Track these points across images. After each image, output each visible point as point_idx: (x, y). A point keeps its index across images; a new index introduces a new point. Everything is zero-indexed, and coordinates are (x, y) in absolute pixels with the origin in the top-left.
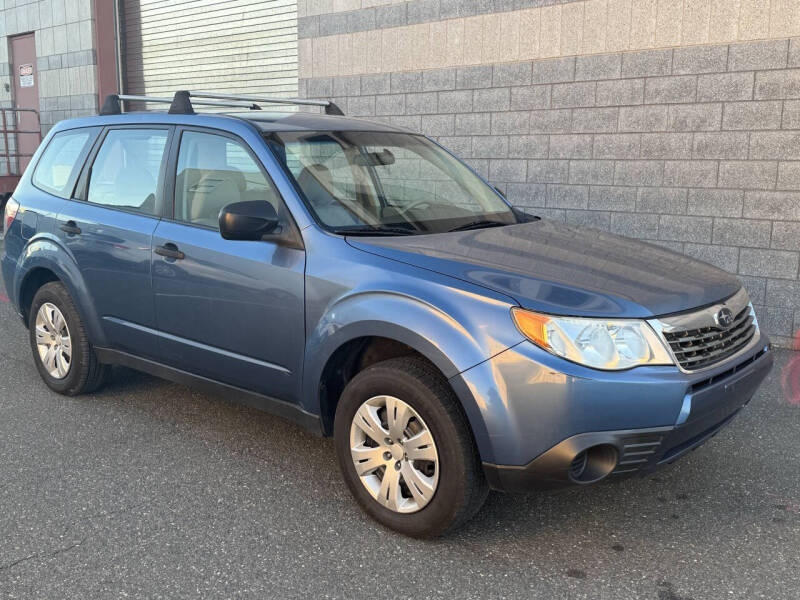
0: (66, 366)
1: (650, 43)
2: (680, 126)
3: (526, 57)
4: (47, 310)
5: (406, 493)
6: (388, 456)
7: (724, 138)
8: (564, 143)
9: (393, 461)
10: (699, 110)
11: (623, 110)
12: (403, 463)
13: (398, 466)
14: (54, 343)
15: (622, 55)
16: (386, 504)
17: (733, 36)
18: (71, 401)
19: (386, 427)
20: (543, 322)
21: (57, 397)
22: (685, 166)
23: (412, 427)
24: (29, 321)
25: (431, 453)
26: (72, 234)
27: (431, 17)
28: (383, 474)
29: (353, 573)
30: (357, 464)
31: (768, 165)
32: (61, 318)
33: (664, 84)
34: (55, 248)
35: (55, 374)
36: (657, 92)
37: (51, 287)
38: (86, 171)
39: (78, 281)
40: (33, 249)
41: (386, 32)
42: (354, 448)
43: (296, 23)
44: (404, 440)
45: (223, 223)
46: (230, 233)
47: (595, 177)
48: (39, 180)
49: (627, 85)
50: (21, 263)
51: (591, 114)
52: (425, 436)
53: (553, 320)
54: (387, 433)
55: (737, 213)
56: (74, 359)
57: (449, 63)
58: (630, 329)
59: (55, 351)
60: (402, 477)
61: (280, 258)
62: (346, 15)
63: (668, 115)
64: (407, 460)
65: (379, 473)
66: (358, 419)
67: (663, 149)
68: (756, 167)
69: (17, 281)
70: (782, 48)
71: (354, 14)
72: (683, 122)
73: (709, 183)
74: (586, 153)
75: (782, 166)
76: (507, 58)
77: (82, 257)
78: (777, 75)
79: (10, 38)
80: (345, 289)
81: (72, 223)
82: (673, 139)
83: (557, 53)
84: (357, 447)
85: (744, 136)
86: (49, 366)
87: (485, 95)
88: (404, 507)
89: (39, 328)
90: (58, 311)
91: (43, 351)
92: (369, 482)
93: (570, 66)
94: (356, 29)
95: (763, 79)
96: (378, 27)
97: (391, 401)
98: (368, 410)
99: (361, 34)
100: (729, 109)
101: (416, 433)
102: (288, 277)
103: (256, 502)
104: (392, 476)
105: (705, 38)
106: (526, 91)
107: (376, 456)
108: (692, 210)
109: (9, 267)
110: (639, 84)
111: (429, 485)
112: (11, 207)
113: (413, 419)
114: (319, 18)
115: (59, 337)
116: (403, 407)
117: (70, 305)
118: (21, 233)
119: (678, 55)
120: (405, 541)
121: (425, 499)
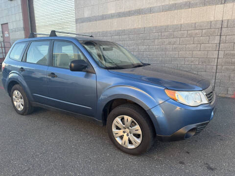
0: (22, 107)
1: (162, 24)
2: (170, 43)
3: (132, 27)
4: (16, 92)
5: (130, 142)
6: (124, 132)
7: (180, 46)
8: (142, 48)
9: (126, 134)
10: (174, 40)
11: (156, 40)
12: (129, 134)
13: (128, 135)
14: (18, 101)
15: (156, 27)
16: (124, 146)
17: (182, 22)
18: (24, 117)
19: (124, 124)
20: (175, 93)
21: (20, 116)
22: (171, 53)
23: (133, 124)
24: (11, 95)
25: (140, 132)
26: (22, 71)
27: (109, 18)
28: (123, 138)
29: (120, 170)
30: (114, 134)
31: (190, 52)
32: (20, 94)
33: (166, 34)
34: (17, 75)
35: (19, 109)
36: (164, 36)
37: (17, 86)
38: (25, 54)
39: (25, 84)
40: (11, 76)
41: (98, 22)
42: (113, 130)
43: (75, 20)
44: (130, 128)
45: (71, 66)
46: (73, 69)
47: (150, 55)
48: (11, 56)
49: (157, 34)
50: (7, 79)
51: (148, 41)
52: (137, 127)
53: (177, 92)
54: (124, 126)
55: (183, 63)
56: (25, 106)
57: (114, 29)
58: (196, 94)
59: (19, 103)
60: (129, 138)
61: (87, 76)
62: (88, 18)
63: (167, 41)
64: (131, 133)
65: (121, 137)
66: (115, 122)
67: (166, 49)
68: (188, 52)
69: (6, 84)
70: (193, 25)
71: (90, 17)
72: (170, 42)
73: (177, 56)
74: (148, 50)
75: (194, 52)
76: (128, 28)
77: (26, 77)
78: (193, 31)
79: (2, 24)
80: (110, 85)
81: (22, 68)
82: (168, 47)
83: (140, 27)
84: (114, 130)
85: (185, 45)
86: (17, 107)
87: (123, 36)
88: (130, 147)
89: (14, 97)
90: (19, 92)
91: (15, 103)
92: (118, 140)
93: (144, 30)
94: (90, 21)
95: (189, 32)
96: (96, 20)
97: (126, 117)
98: (118, 120)
99: (92, 22)
100: (181, 39)
101: (134, 126)
102: (91, 82)
103: (84, 146)
104: (126, 138)
105: (175, 23)
106: (133, 36)
107: (121, 132)
108: (173, 63)
109: (4, 81)
110: (160, 34)
111: (139, 141)
112: (4, 65)
113: (133, 122)
114: (81, 19)
115: (20, 100)
116: (130, 119)
117: (23, 91)
118: (7, 71)
119: (169, 27)
120: (130, 156)
121: (137, 145)
